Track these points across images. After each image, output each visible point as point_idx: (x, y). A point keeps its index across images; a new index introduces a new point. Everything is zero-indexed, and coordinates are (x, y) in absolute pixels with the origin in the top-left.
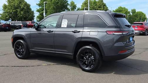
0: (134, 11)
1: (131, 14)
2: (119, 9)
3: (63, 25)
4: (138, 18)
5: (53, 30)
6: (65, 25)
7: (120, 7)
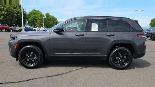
0: (48, 15)
1: (45, 17)
2: (33, 11)
3: (93, 29)
4: (52, 22)
5: (83, 34)
6: (95, 29)
7: (34, 9)
